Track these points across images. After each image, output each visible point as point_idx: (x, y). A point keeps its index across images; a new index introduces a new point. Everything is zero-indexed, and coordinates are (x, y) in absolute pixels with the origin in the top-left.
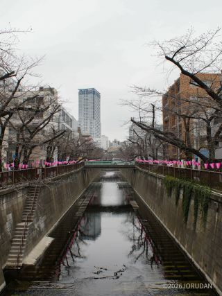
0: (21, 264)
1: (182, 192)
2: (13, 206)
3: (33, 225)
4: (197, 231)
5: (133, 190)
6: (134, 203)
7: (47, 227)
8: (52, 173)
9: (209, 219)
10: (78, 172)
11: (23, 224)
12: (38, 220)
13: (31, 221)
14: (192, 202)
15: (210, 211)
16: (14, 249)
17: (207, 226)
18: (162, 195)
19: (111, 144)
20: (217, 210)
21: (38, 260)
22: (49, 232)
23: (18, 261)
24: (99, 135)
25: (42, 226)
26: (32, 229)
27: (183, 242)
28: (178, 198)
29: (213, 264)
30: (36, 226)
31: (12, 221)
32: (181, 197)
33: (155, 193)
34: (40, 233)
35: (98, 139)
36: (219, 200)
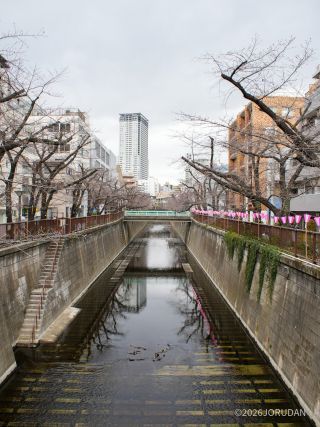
0: (36, 341)
1: (246, 253)
2: (26, 267)
3: (53, 291)
4: (262, 304)
5: (186, 249)
6: (187, 266)
7: (71, 294)
8: (79, 224)
9: (276, 288)
10: (115, 225)
11: (40, 290)
12: (60, 286)
13: (50, 287)
14: (258, 266)
15: (279, 278)
16: (28, 322)
17: (275, 297)
18: (222, 256)
19: (161, 189)
20: (288, 278)
22: (75, 301)
23: (33, 337)
24: (144, 175)
25: (66, 293)
26: (52, 297)
27: (245, 316)
28: (241, 261)
29: (280, 344)
30: (57, 293)
31: (25, 286)
32: (245, 259)
33: (213, 253)
34: (63, 303)
35: (144, 181)
36: (291, 264)
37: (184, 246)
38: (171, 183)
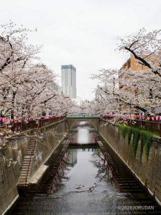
0: (28, 183)
1: (132, 135)
2: (21, 145)
3: (35, 157)
4: (142, 161)
6: (100, 143)
7: (43, 159)
8: (46, 123)
9: (150, 153)
10: (62, 122)
11: (28, 157)
12: (38, 154)
13: (33, 155)
14: (140, 142)
15: (151, 149)
16: (23, 174)
17: (149, 158)
18: (119, 137)
19: (83, 103)
20: (156, 148)
21: (39, 181)
22: (45, 162)
23: (26, 181)
24: (75, 96)
25: (41, 158)
26: (35, 160)
27: (133, 168)
28: (130, 139)
29: (154, 182)
30: (37, 158)
31: (21, 155)
32: (132, 138)
33: (114, 136)
34: (39, 163)
35: (75, 99)
36: (158, 141)
37: (97, 132)
38: (88, 100)
